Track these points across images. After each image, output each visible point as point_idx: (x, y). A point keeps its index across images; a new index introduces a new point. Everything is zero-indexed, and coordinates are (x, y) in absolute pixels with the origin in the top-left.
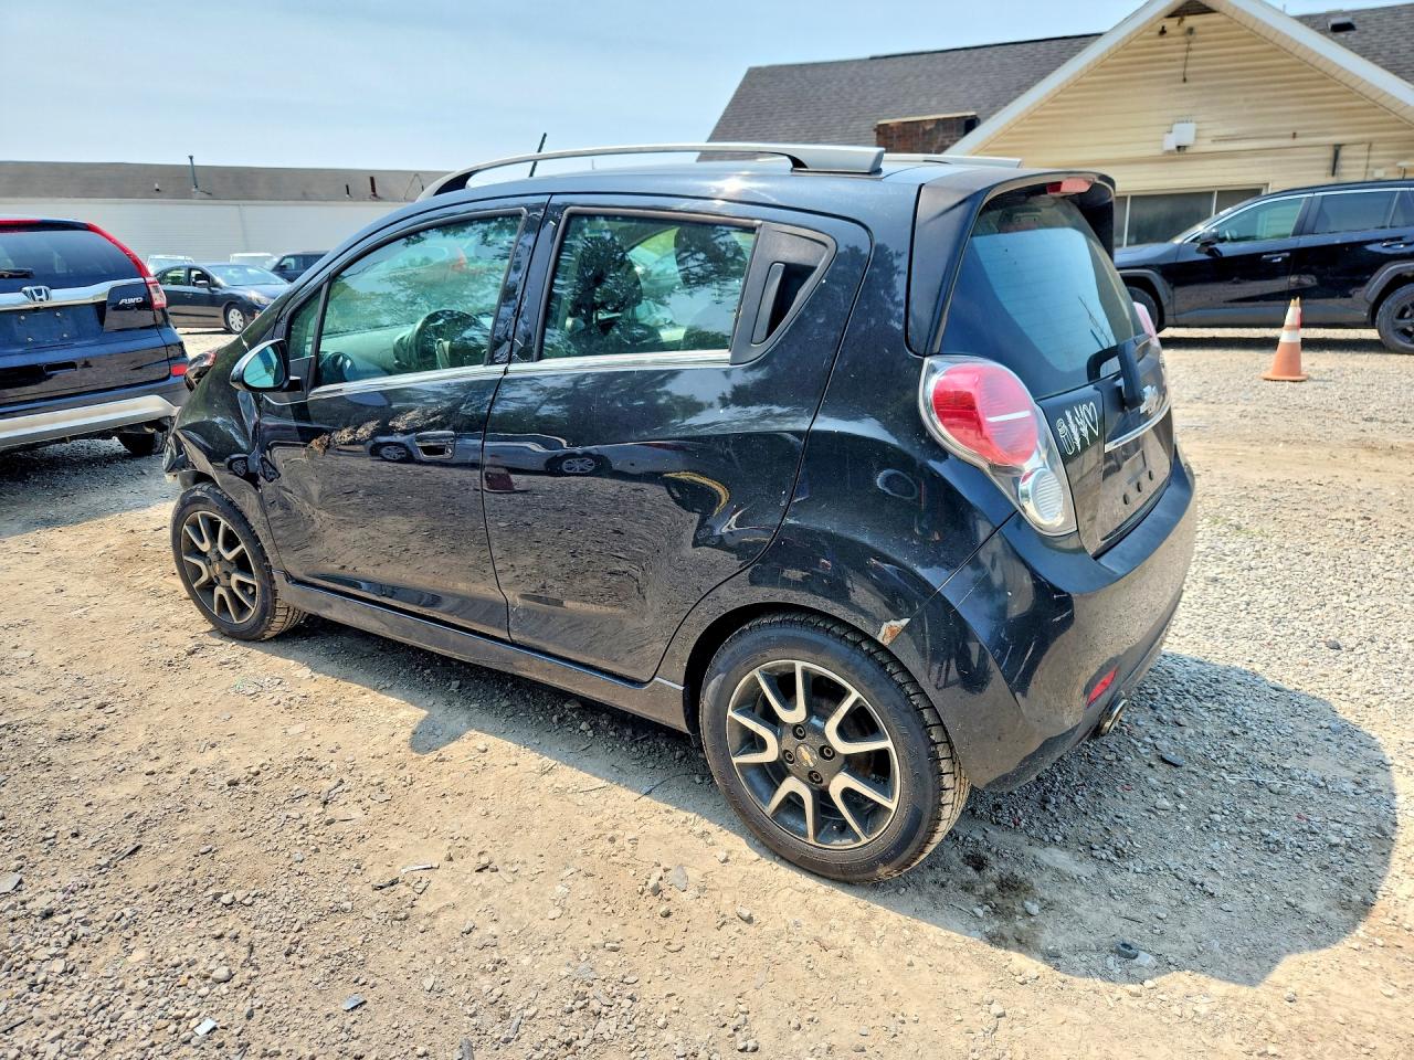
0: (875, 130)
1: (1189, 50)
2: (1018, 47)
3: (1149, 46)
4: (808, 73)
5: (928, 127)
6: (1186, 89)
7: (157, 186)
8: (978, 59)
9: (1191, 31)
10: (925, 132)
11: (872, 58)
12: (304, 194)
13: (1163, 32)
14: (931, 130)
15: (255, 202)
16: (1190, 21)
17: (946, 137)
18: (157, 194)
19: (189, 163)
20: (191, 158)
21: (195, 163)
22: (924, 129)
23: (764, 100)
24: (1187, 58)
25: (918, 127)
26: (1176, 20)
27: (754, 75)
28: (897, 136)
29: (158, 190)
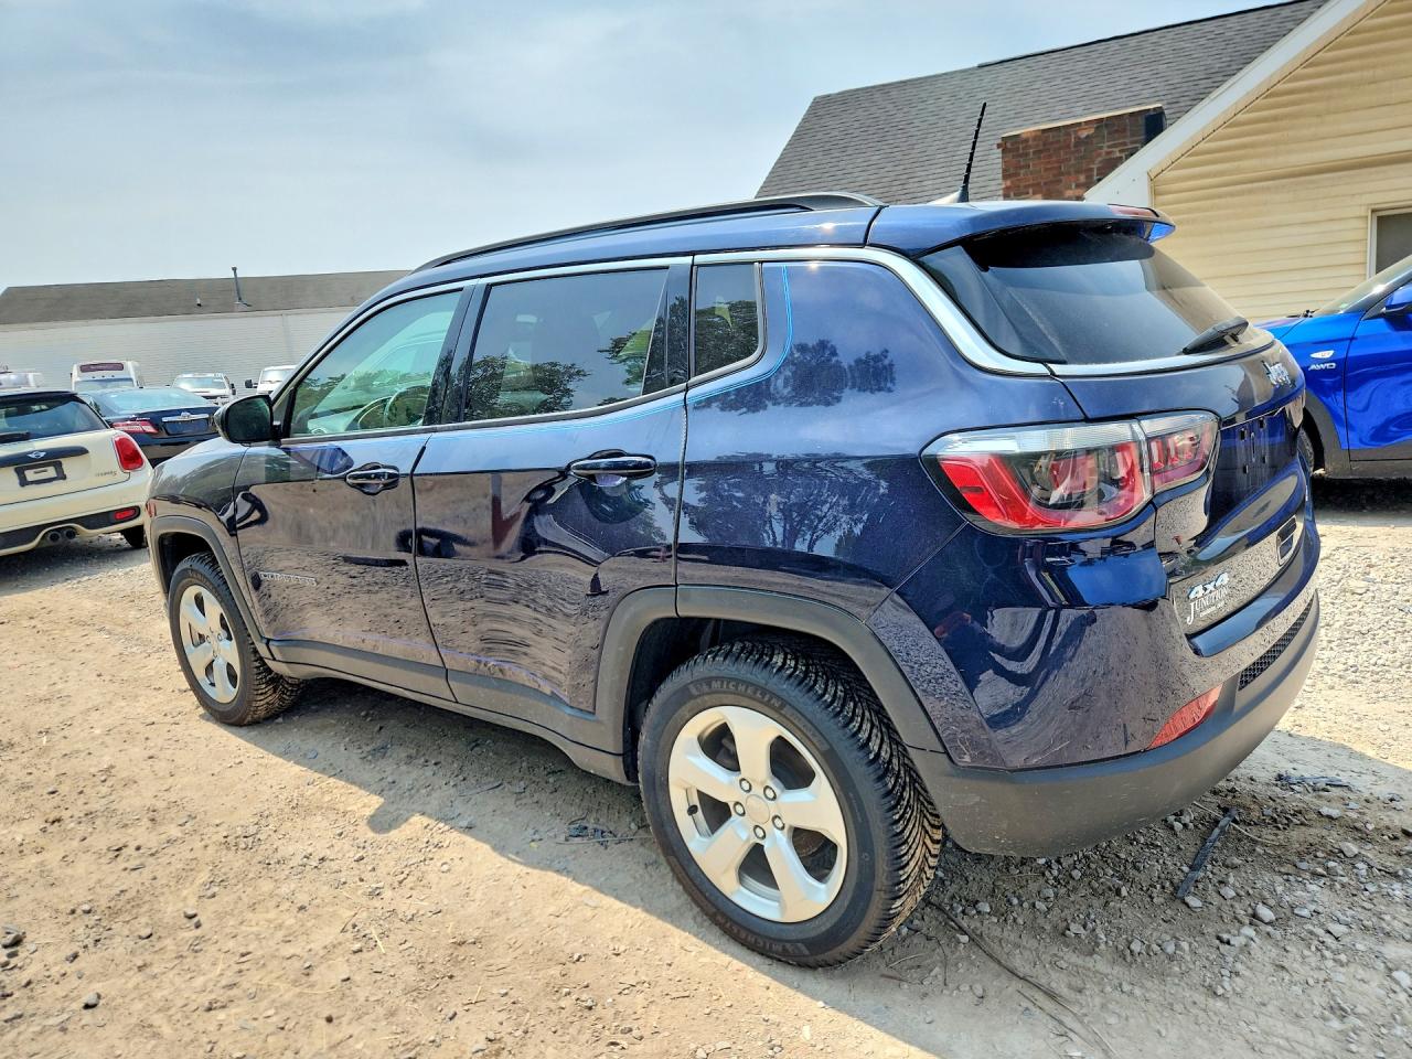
0: (999, 146)
2: (1196, 26)
4: (894, 93)
5: (1083, 134)
7: (198, 302)
8: (1138, 48)
10: (1079, 142)
11: (981, 67)
14: (1088, 137)
15: (299, 311)
17: (1115, 146)
18: (199, 309)
19: (233, 276)
20: (234, 269)
21: (239, 275)
22: (1078, 138)
23: (835, 133)
25: (1069, 134)
27: (823, 107)
28: (1034, 153)
29: (199, 305)
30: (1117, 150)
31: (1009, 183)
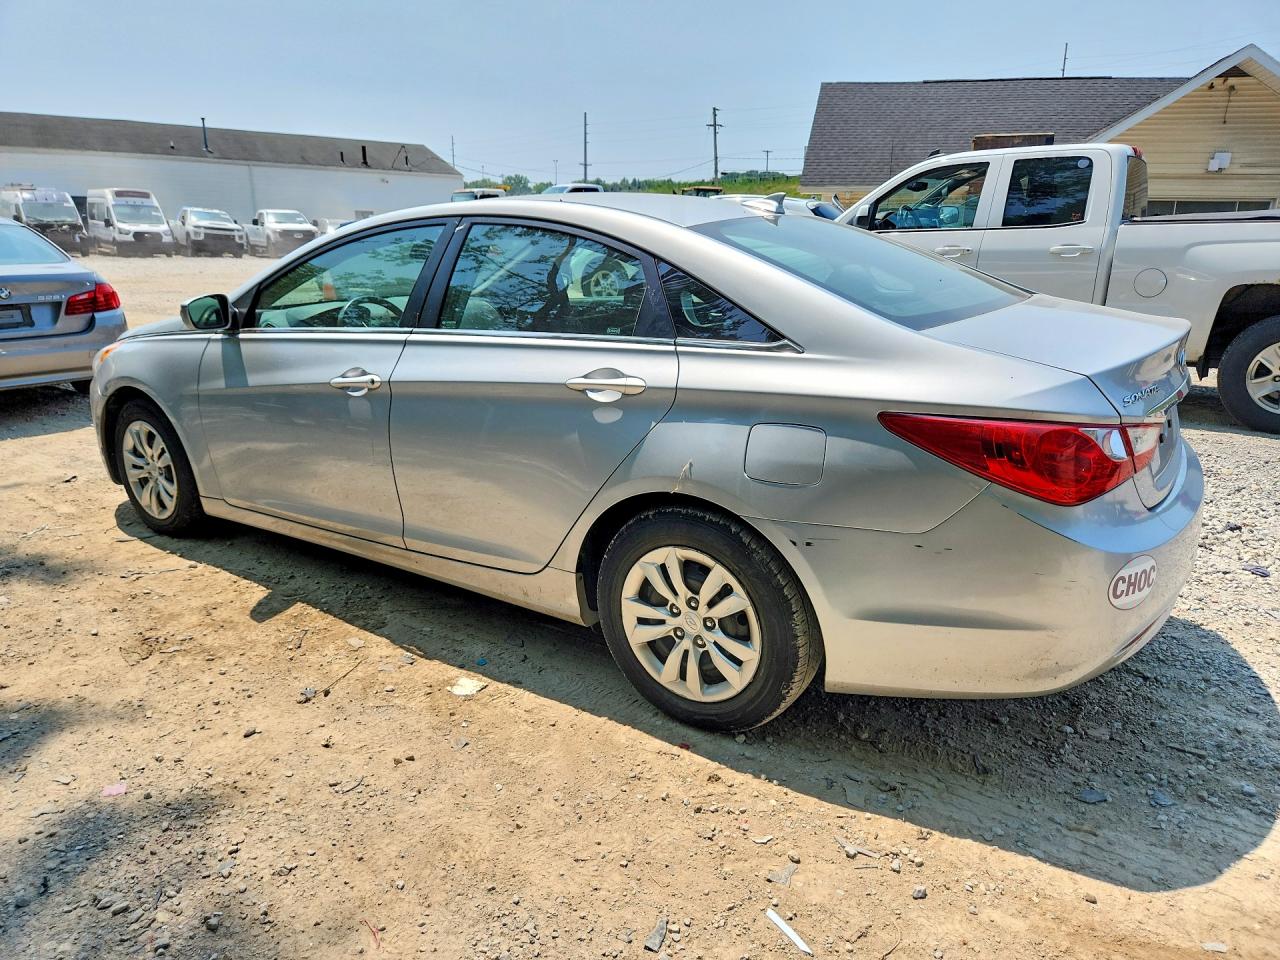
1: (1229, 101)
3: (1201, 96)
5: (1017, 141)
6: (1225, 128)
7: (172, 144)
9: (1232, 88)
11: (925, 82)
12: (303, 158)
13: (1211, 87)
15: (263, 163)
16: (1232, 81)
18: (171, 151)
19: (201, 125)
20: (203, 119)
21: (208, 125)
23: (846, 110)
24: (1227, 107)
26: (1222, 79)
27: (828, 88)
29: (173, 147)
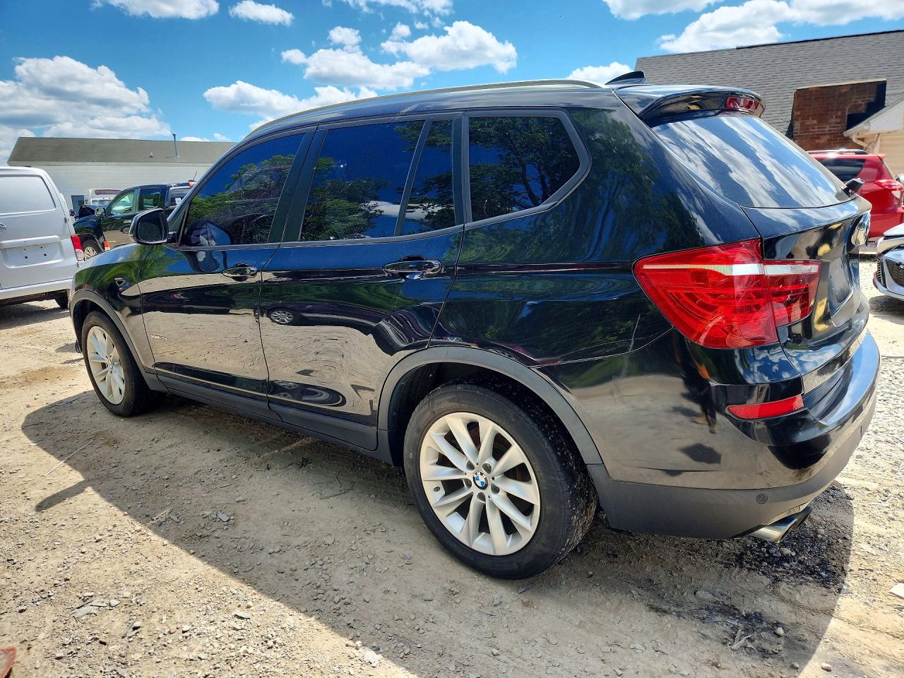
0: (794, 94)
2: (862, 38)
5: (844, 91)
7: (151, 154)
10: (841, 95)
14: (845, 92)
17: (860, 98)
18: (151, 159)
19: (173, 139)
20: (174, 135)
21: (178, 139)
22: (839, 92)
23: (661, 79)
25: (835, 91)
27: (646, 64)
28: (815, 99)
30: (860, 100)
31: (799, 113)
